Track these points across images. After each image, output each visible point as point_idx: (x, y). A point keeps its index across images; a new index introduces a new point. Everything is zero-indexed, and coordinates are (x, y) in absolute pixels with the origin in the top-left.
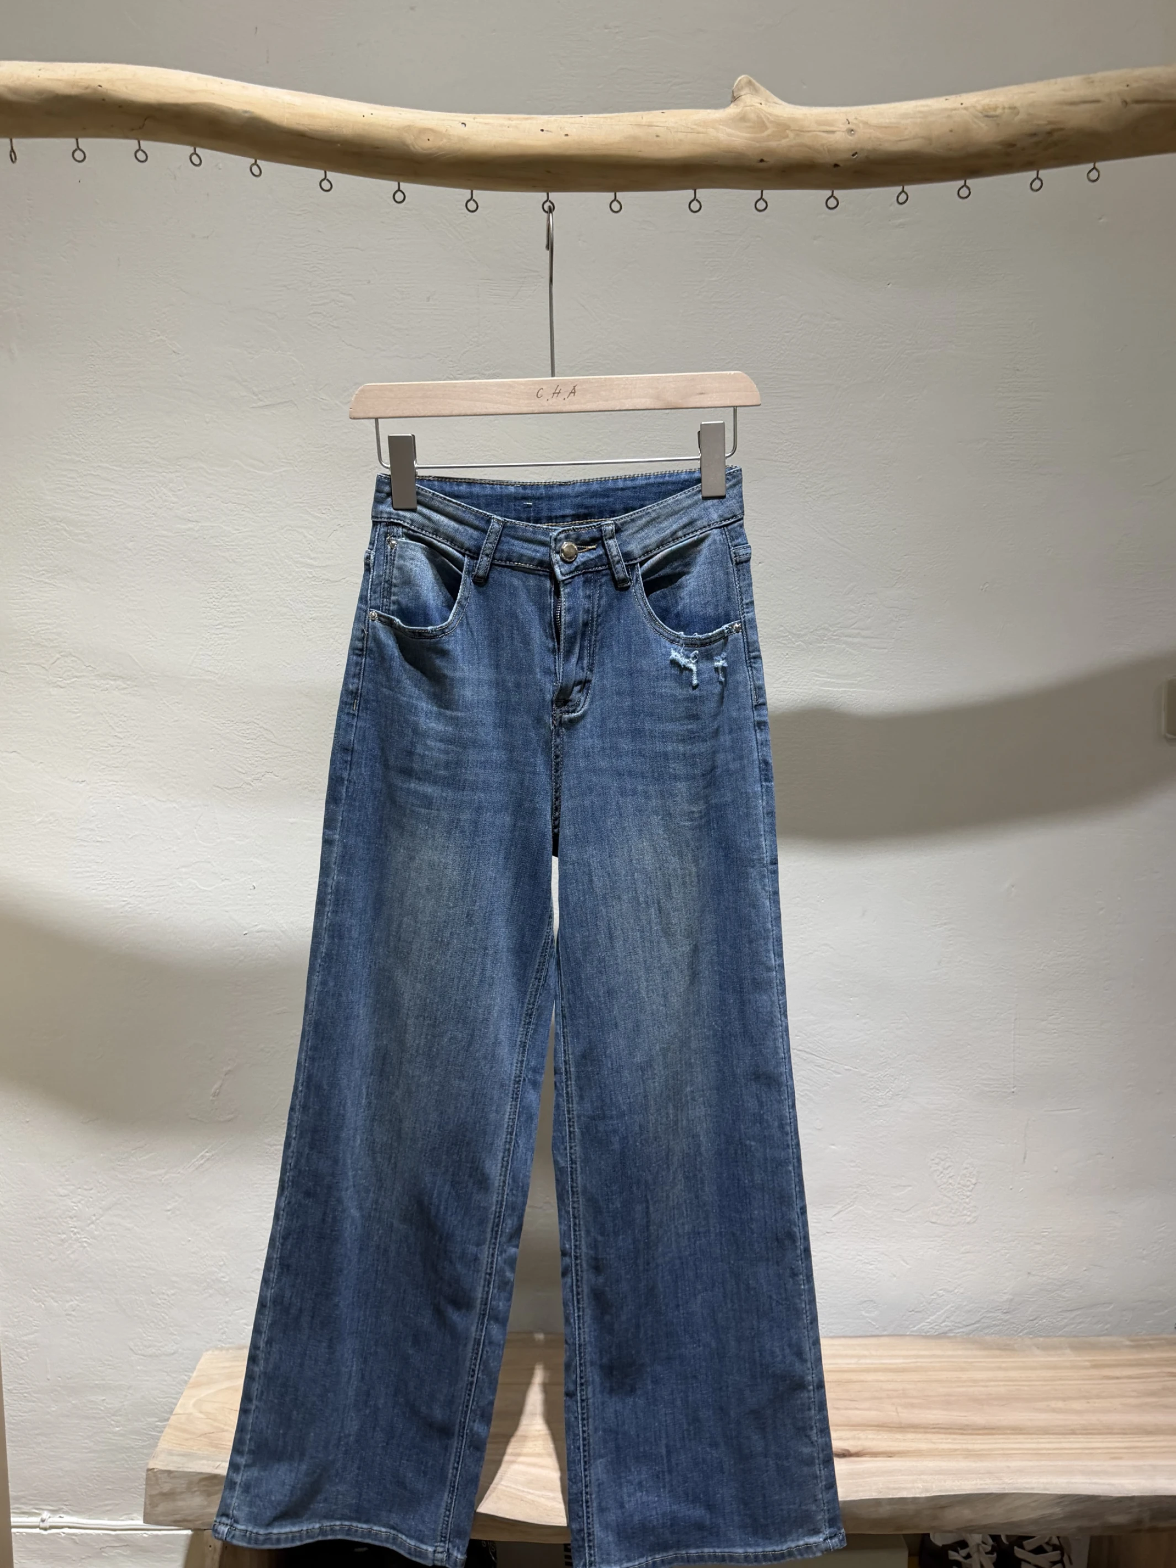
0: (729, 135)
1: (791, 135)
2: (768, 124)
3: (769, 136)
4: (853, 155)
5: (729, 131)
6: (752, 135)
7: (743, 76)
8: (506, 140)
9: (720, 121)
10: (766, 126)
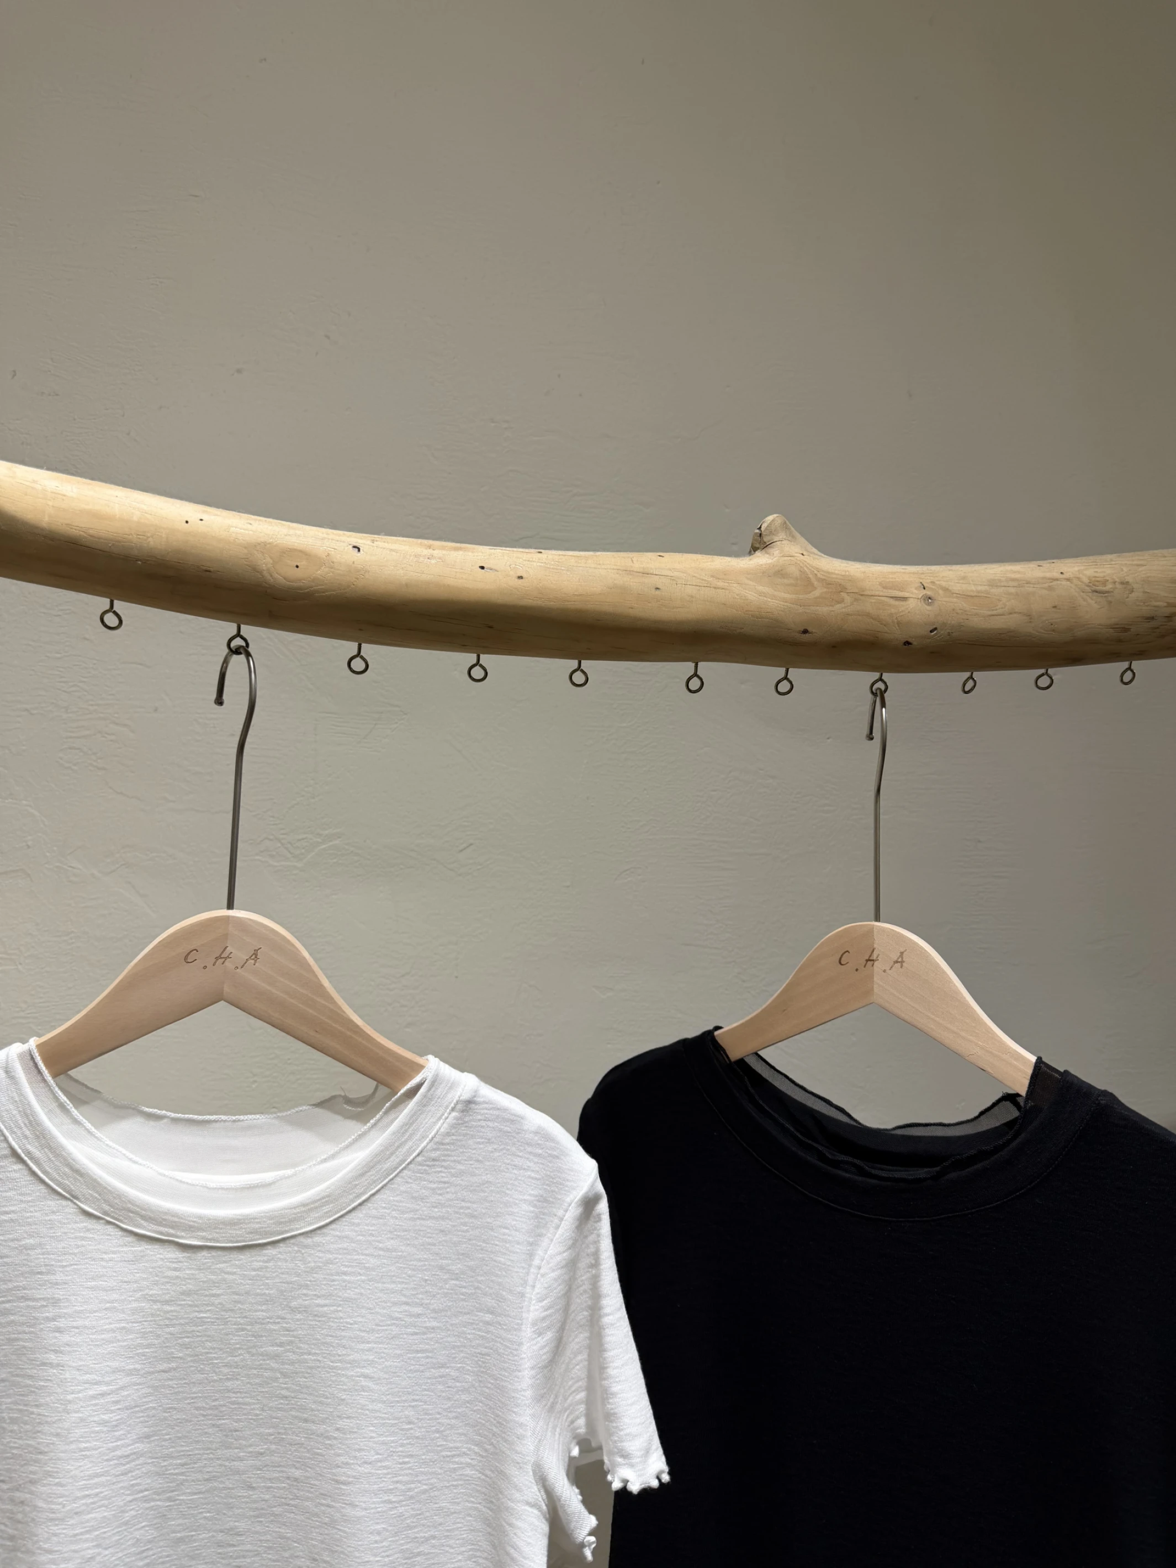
0: (761, 594)
1: (848, 599)
2: (816, 583)
3: (816, 598)
4: (931, 631)
5: (760, 588)
6: (794, 596)
7: (775, 515)
8: (424, 577)
9: (748, 573)
10: (812, 585)
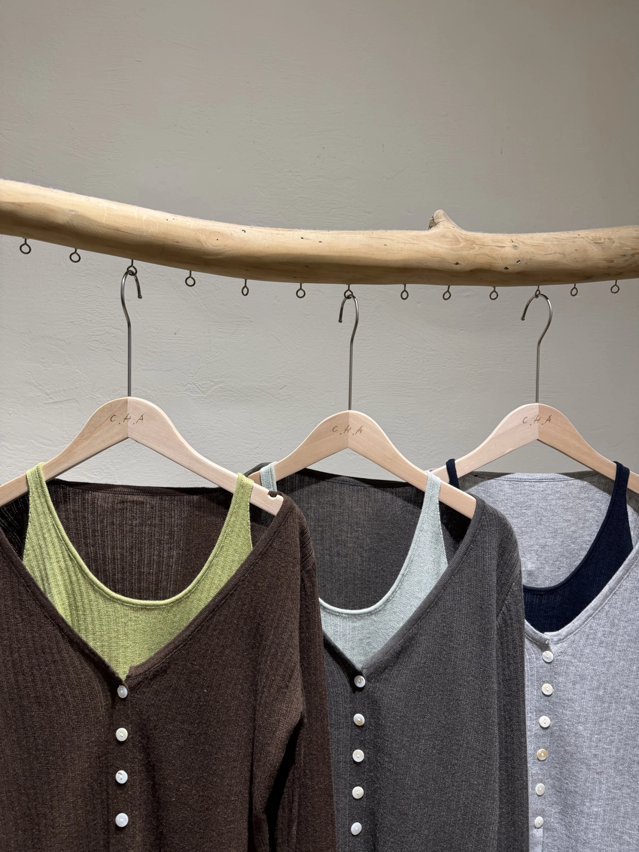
0: (435, 246)
1: (477, 248)
2: (461, 240)
3: (462, 247)
4: (518, 262)
5: (434, 243)
6: (451, 247)
7: (440, 210)
10: (459, 241)
